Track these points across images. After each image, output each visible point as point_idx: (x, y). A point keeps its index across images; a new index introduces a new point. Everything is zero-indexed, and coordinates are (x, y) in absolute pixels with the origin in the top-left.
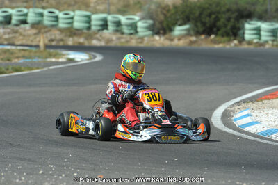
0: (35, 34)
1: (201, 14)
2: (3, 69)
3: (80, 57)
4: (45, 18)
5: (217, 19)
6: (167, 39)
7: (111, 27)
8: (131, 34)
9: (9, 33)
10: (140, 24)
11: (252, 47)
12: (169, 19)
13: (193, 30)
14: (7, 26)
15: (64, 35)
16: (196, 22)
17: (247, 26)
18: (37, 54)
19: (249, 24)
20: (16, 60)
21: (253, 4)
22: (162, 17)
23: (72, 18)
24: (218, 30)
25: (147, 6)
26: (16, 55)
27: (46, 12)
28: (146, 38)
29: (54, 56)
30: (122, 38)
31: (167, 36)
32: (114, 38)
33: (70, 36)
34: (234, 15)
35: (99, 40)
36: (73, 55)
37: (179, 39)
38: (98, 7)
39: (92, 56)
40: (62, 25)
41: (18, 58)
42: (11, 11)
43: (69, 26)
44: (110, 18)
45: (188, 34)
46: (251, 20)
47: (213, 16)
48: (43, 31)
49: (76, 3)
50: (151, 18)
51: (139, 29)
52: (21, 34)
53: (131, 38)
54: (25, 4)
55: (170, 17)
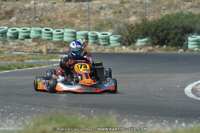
0: (36, 46)
1: (156, 30)
2: (20, 66)
4: (43, 34)
5: (168, 34)
6: (131, 48)
8: (106, 45)
9: (17, 46)
10: (111, 38)
13: (151, 41)
14: (15, 40)
15: (57, 46)
16: (153, 36)
17: (190, 39)
18: (42, 57)
19: (191, 37)
20: (27, 61)
21: (194, 23)
22: (128, 34)
23: (63, 34)
24: (169, 41)
25: (116, 25)
26: (27, 58)
27: (43, 30)
28: (116, 48)
30: (99, 48)
31: (131, 46)
32: (93, 48)
33: (61, 47)
34: (182, 30)
37: (140, 49)
38: (80, 27)
40: (55, 39)
41: (28, 59)
42: (18, 29)
43: (61, 39)
44: (90, 34)
45: (147, 45)
46: (193, 35)
47: (165, 32)
48: (41, 43)
49: (65, 23)
50: (120, 34)
51: (111, 42)
52: (26, 46)
53: (106, 48)
54: (28, 25)
55: (133, 33)
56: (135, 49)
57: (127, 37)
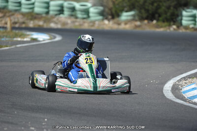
3: (42, 37)
4: (10, 3)
5: (158, 7)
6: (115, 23)
7: (67, 13)
10: (92, 10)
11: (188, 31)
12: (117, 7)
13: (138, 15)
15: (25, 18)
16: (141, 9)
17: (184, 13)
18: (5, 34)
19: (186, 12)
22: (111, 5)
23: (33, 4)
24: (160, 16)
28: (97, 22)
29: (20, 36)
30: (76, 22)
31: (116, 19)
32: (69, 21)
33: (31, 19)
34: (173, 4)
35: (56, 23)
36: (35, 35)
37: (126, 24)
39: (52, 37)
40: (24, 9)
43: (30, 10)
44: (66, 4)
45: (134, 20)
46: (188, 8)
47: (155, 4)
48: (7, 14)
50: (102, 5)
51: (91, 15)
53: (84, 22)
55: (118, 4)
56: (119, 24)
57: (111, 9)
